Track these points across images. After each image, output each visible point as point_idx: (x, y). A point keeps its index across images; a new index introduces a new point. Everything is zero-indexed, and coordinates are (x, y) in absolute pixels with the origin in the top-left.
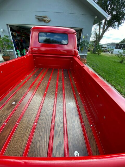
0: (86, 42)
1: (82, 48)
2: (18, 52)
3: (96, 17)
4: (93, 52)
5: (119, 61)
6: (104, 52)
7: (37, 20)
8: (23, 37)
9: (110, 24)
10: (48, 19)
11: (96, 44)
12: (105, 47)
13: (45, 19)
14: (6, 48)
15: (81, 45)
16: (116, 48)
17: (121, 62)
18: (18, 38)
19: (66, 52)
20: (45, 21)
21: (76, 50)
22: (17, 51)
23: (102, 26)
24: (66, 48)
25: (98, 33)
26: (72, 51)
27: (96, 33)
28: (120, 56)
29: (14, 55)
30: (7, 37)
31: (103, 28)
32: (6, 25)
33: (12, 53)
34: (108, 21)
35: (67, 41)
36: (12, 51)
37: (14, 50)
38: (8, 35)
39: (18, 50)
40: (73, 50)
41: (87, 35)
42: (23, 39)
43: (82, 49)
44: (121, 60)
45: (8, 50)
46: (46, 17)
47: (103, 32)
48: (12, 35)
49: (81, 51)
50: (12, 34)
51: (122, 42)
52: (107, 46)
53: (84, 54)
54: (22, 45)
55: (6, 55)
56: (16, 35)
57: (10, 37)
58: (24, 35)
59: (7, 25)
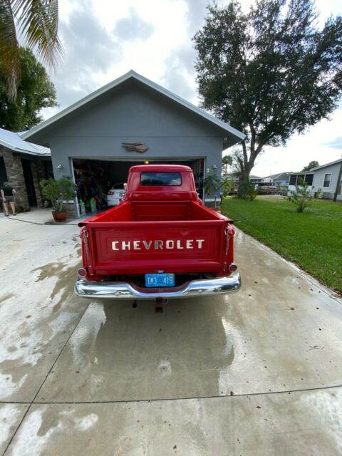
0: (213, 178)
1: (207, 188)
2: (82, 204)
3: (226, 139)
4: (240, 195)
5: (295, 208)
6: (270, 193)
7: (124, 149)
8: (92, 175)
9: (264, 139)
10: (144, 148)
11: (242, 179)
12: (270, 184)
13: (138, 147)
14: (62, 197)
15: (205, 183)
16: (292, 183)
17: (300, 210)
18: (83, 179)
19: (177, 196)
20: (138, 151)
21: (195, 192)
22: (79, 203)
23: (248, 145)
24: (179, 189)
25: (242, 158)
26: (188, 194)
27: (239, 159)
28: (292, 198)
29: (75, 209)
30: (68, 178)
31: (252, 148)
32: (67, 159)
33: (72, 207)
34: (259, 135)
35: (179, 179)
36: (72, 202)
37: (75, 201)
38: (69, 175)
39: (81, 201)
40: (191, 192)
41: (215, 166)
42: (92, 179)
43: (208, 191)
44: (298, 207)
45: (65, 202)
46: (140, 145)
47: (252, 154)
48: (75, 175)
49: (207, 194)
50: (75, 172)
51: (306, 169)
52: (274, 180)
53: (213, 200)
54: (89, 191)
55: (61, 209)
56: (81, 173)
57: (72, 177)
58: (92, 173)
59: (70, 158)
